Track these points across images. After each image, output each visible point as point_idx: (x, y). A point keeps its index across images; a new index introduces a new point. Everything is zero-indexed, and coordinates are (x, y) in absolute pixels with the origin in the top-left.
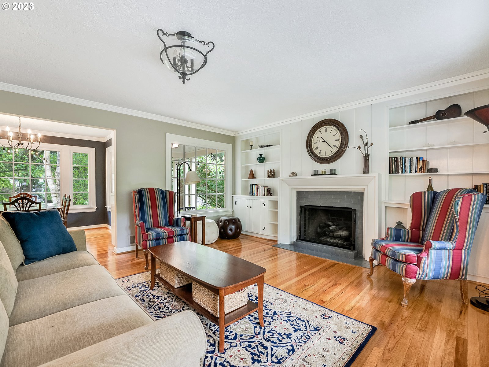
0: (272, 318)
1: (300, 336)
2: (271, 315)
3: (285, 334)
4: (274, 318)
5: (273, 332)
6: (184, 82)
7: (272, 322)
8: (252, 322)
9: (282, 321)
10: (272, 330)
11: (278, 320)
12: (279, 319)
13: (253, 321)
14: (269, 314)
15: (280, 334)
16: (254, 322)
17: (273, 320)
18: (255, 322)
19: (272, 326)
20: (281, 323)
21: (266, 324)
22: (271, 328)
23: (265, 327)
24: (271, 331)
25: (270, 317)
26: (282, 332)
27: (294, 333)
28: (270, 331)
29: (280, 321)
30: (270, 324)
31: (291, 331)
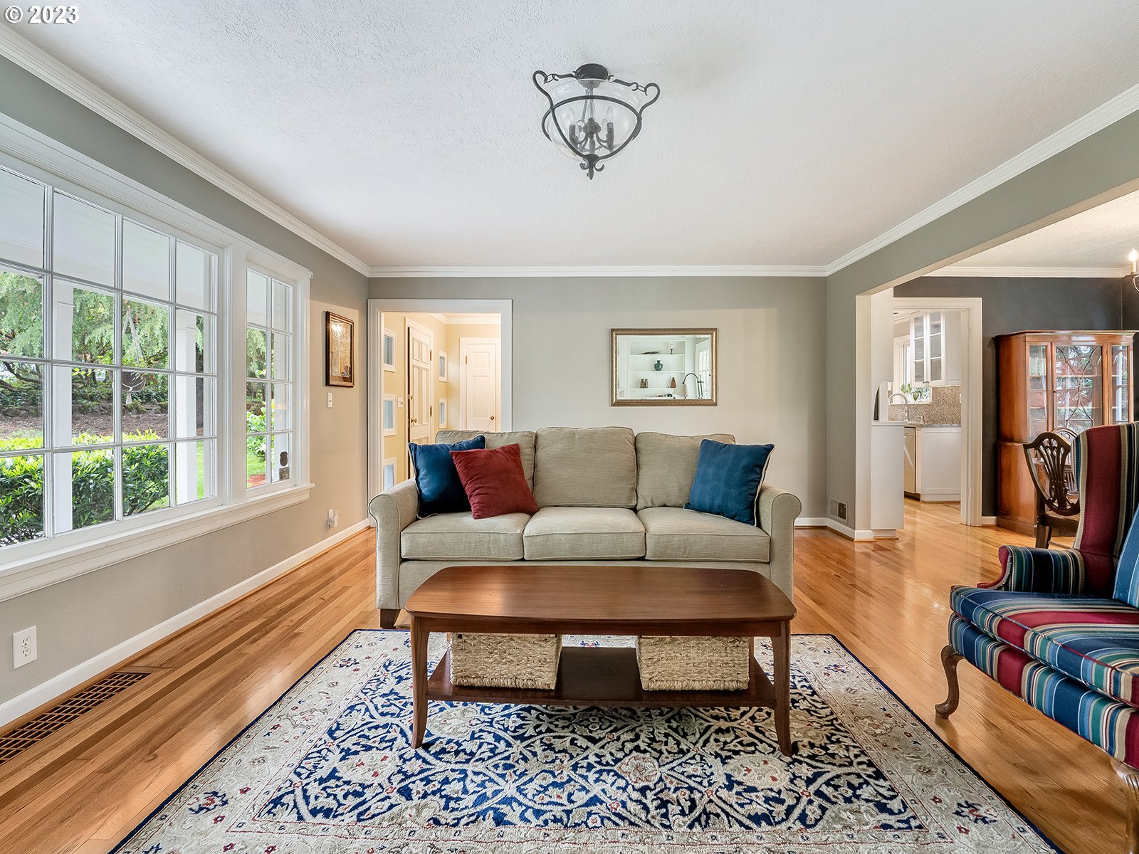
0: (405, 773)
1: (319, 766)
2: (414, 782)
3: (356, 753)
4: (401, 776)
5: (385, 745)
6: (591, 175)
7: (400, 763)
8: (446, 740)
9: (376, 781)
10: (388, 747)
11: (389, 779)
12: (387, 781)
13: (445, 742)
14: (422, 780)
15: (368, 748)
16: (441, 742)
17: (399, 772)
18: (438, 742)
19: (393, 755)
20: (376, 774)
21: (411, 752)
22: (394, 750)
23: (409, 745)
24: (391, 744)
25: (413, 775)
26: (364, 756)
27: (337, 765)
28: (393, 743)
29: (382, 779)
30: (401, 757)
31: (345, 769)
